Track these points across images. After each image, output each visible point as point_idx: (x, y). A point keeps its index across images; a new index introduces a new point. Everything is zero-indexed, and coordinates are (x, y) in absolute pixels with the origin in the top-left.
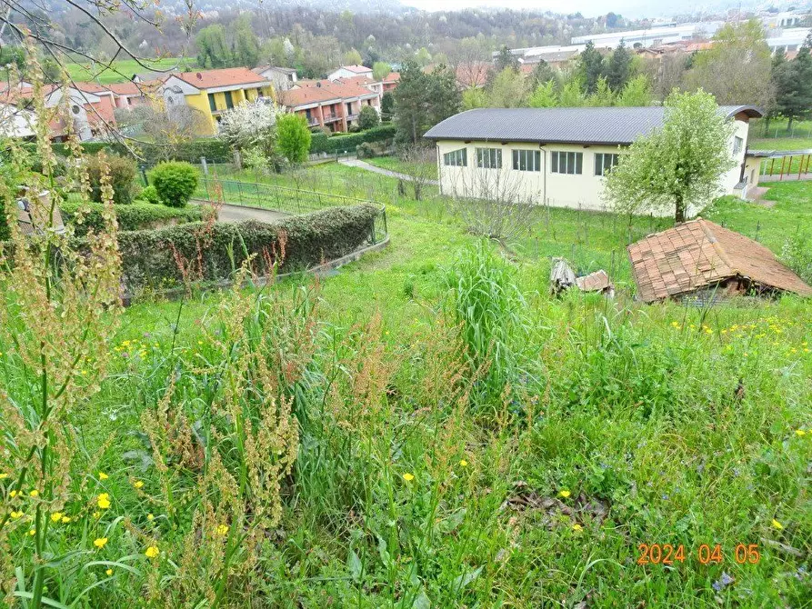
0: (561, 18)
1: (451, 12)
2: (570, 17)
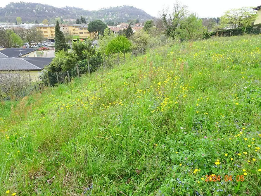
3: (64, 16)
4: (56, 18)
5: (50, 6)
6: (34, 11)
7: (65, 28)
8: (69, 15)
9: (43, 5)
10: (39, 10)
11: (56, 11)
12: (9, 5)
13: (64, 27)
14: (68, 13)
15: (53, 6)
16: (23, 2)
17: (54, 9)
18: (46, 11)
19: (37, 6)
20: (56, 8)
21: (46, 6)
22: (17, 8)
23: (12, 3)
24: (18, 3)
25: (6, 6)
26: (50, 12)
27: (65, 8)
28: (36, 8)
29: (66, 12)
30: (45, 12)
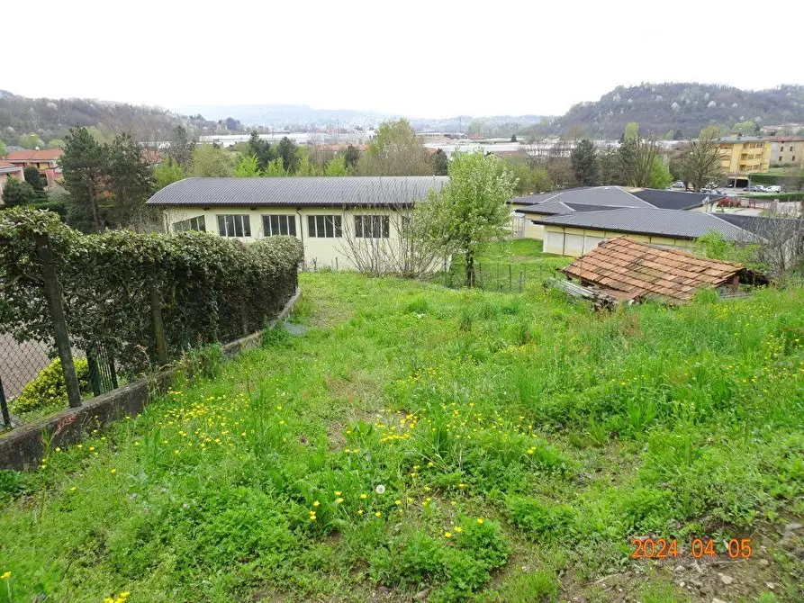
0: (185, 118)
1: (62, 100)
2: (191, 117)
3: (765, 117)
4: (739, 121)
5: (724, 89)
6: (675, 105)
7: (787, 149)
8: (786, 113)
9: (703, 88)
10: (688, 101)
11: (743, 102)
12: (611, 95)
13: (783, 145)
14: (786, 107)
15: (734, 88)
16: (648, 84)
17: (737, 95)
18: (712, 104)
19: (686, 90)
20: (746, 93)
21: (713, 90)
22: (630, 101)
23: (620, 90)
24: (636, 88)
25: (603, 97)
26: (723, 105)
27: (774, 92)
28: (682, 98)
29: (776, 104)
30: (706, 108)
